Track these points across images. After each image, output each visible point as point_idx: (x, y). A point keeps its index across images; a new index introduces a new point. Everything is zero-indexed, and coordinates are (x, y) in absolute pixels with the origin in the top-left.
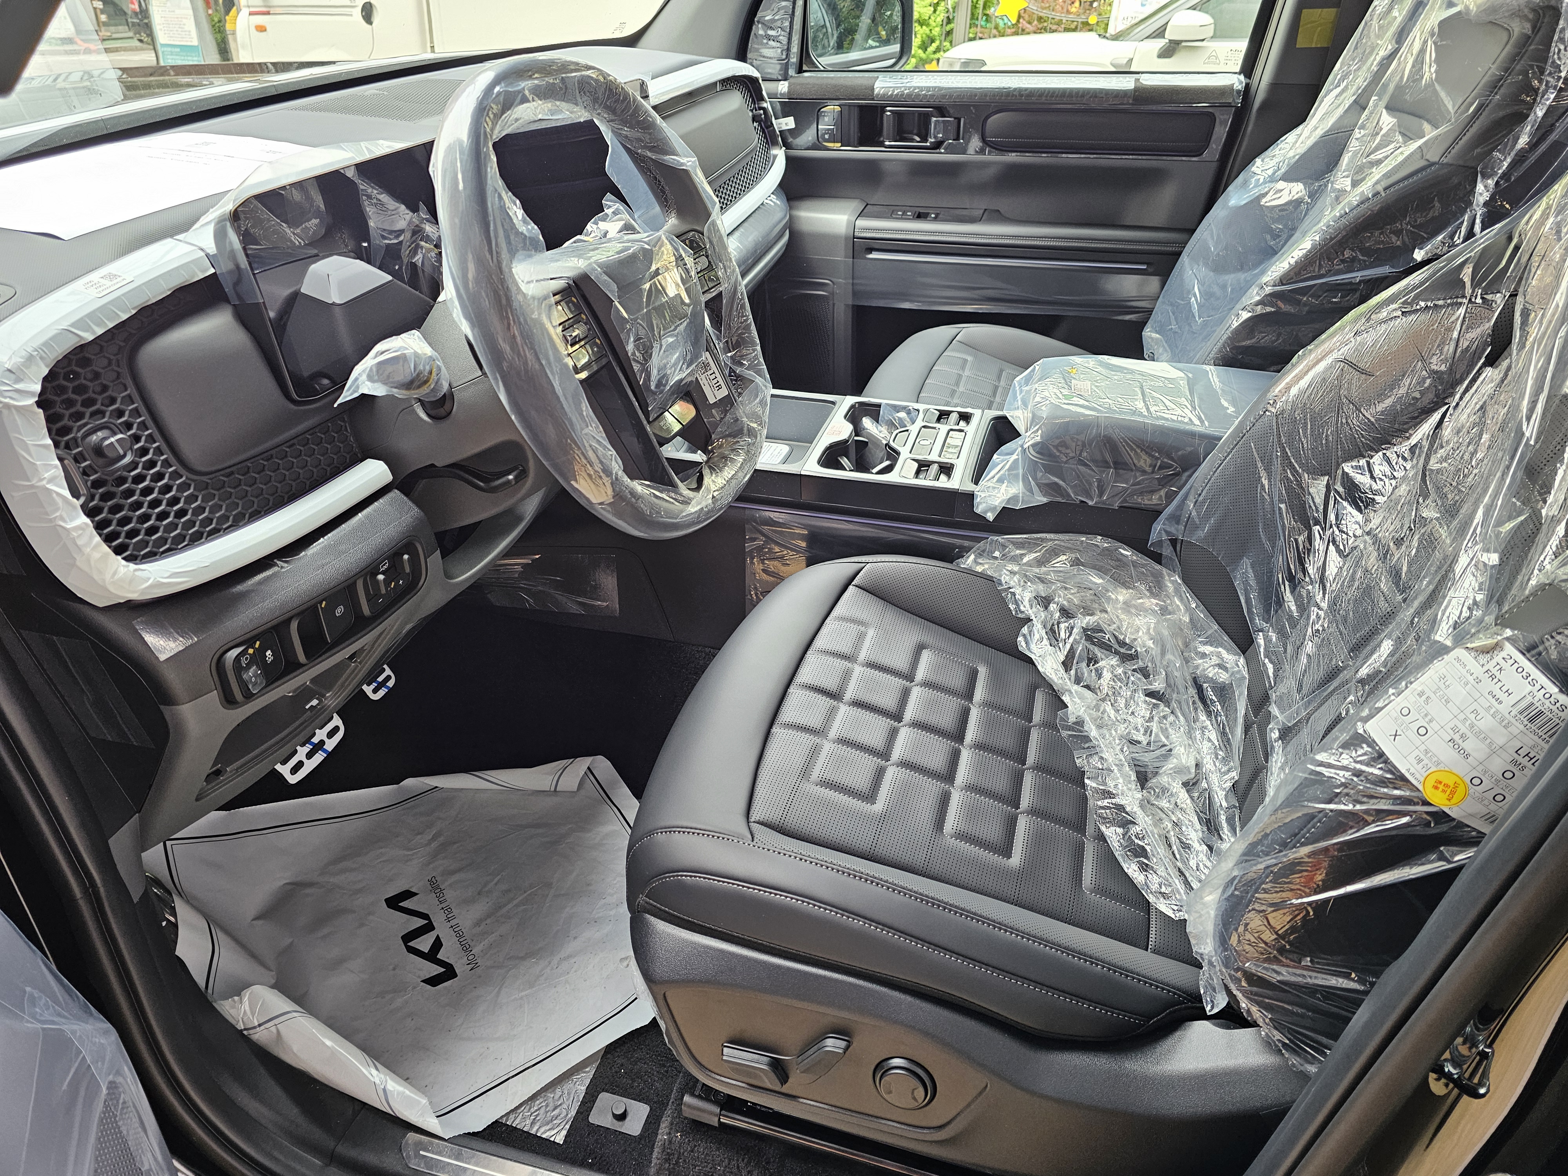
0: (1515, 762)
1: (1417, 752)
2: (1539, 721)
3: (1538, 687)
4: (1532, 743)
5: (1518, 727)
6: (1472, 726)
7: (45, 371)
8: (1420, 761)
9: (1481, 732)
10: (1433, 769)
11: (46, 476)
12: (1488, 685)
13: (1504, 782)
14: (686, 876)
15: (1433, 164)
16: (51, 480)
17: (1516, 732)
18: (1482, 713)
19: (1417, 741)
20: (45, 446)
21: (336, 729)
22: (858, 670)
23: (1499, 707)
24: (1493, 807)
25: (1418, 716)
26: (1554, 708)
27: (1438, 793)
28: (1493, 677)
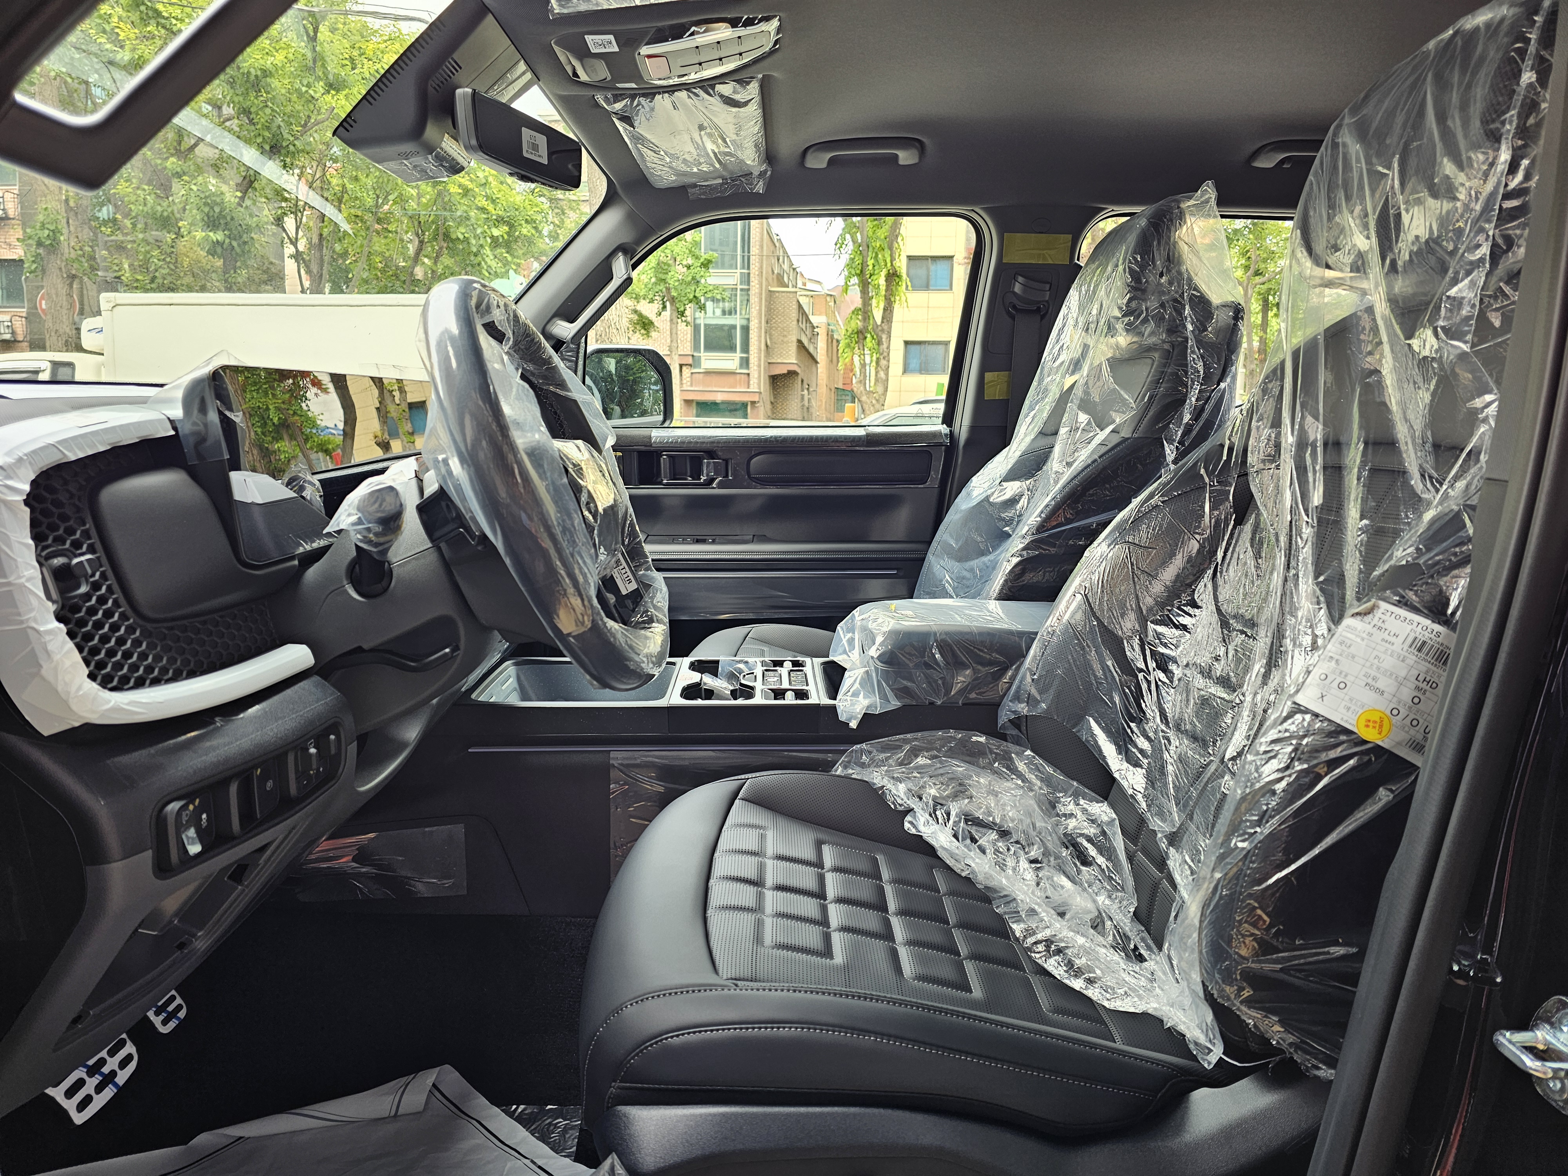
0: (1418, 688)
1: (1344, 703)
2: (1425, 649)
3: (1415, 624)
4: (1424, 669)
5: (1412, 659)
6: (1378, 668)
7: (33, 477)
8: (1349, 709)
9: (1386, 671)
10: (1361, 711)
11: (26, 573)
12: (1378, 636)
13: (1415, 708)
14: (672, 1037)
15: (1128, 439)
16: (29, 580)
17: (1412, 663)
18: (1383, 656)
19: (1341, 694)
20: (27, 546)
21: (128, 1058)
22: (770, 864)
23: (1394, 647)
24: (1413, 732)
25: (1334, 676)
26: (1432, 636)
27: (1370, 730)
28: (1380, 628)
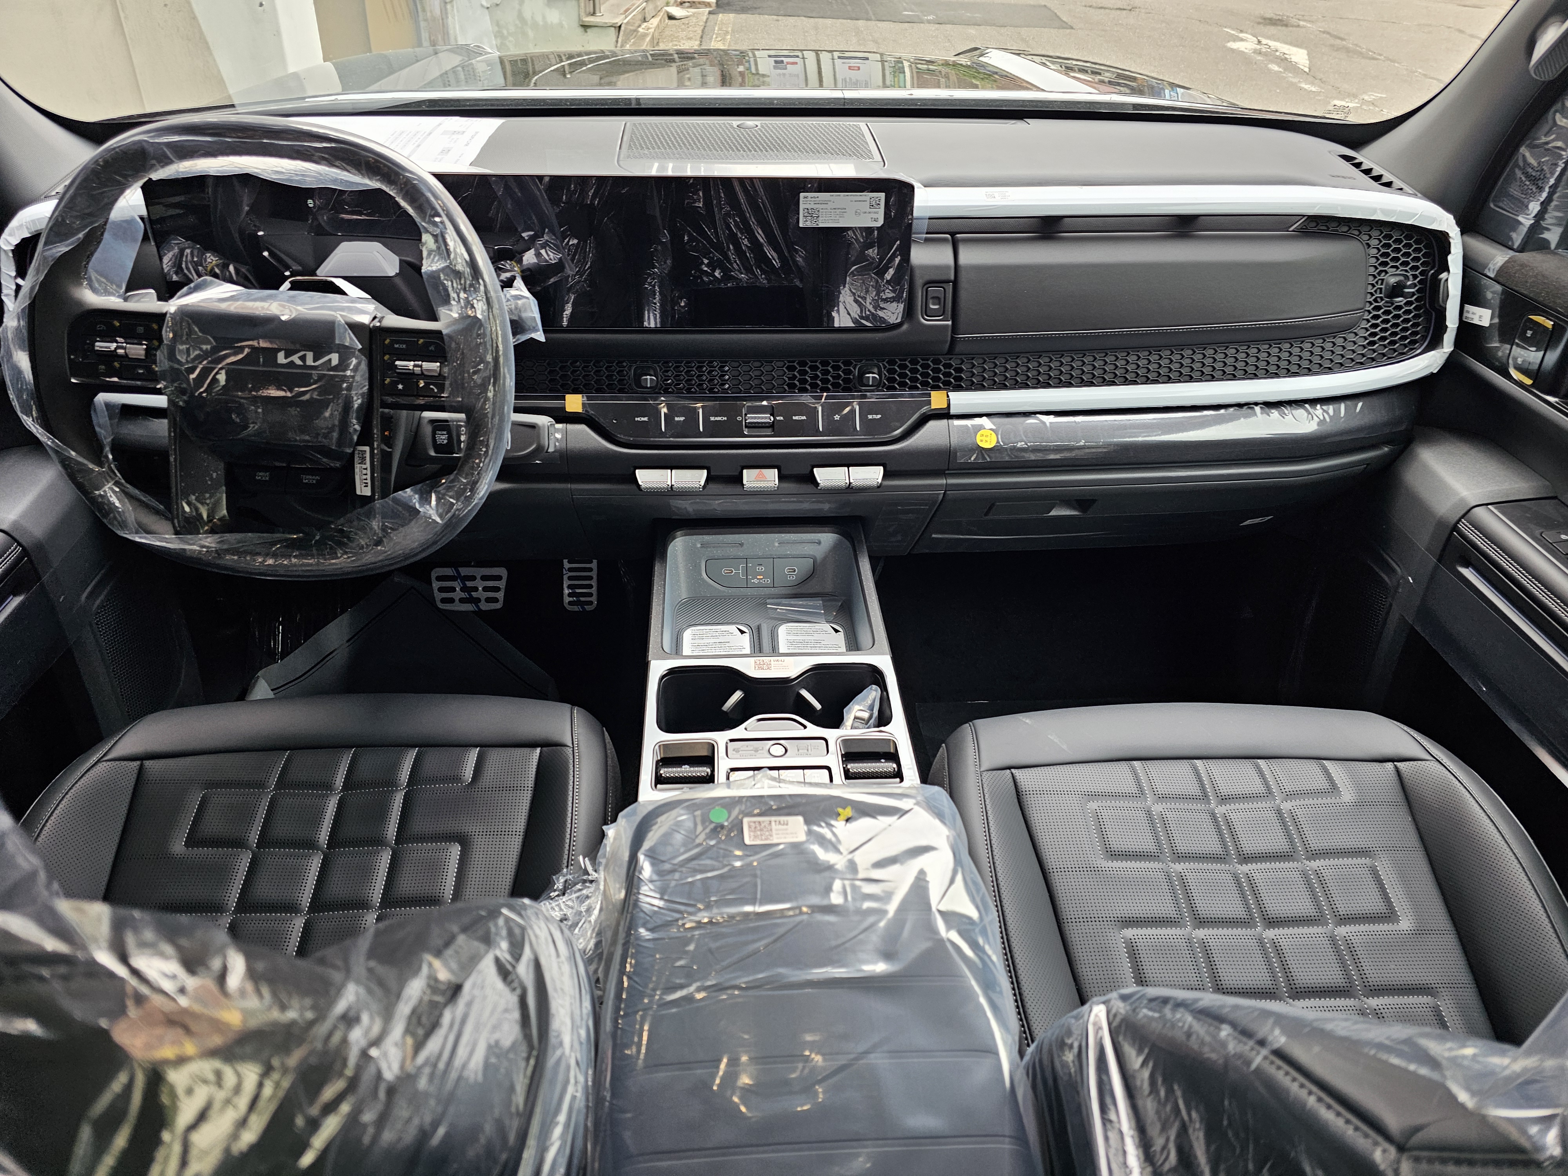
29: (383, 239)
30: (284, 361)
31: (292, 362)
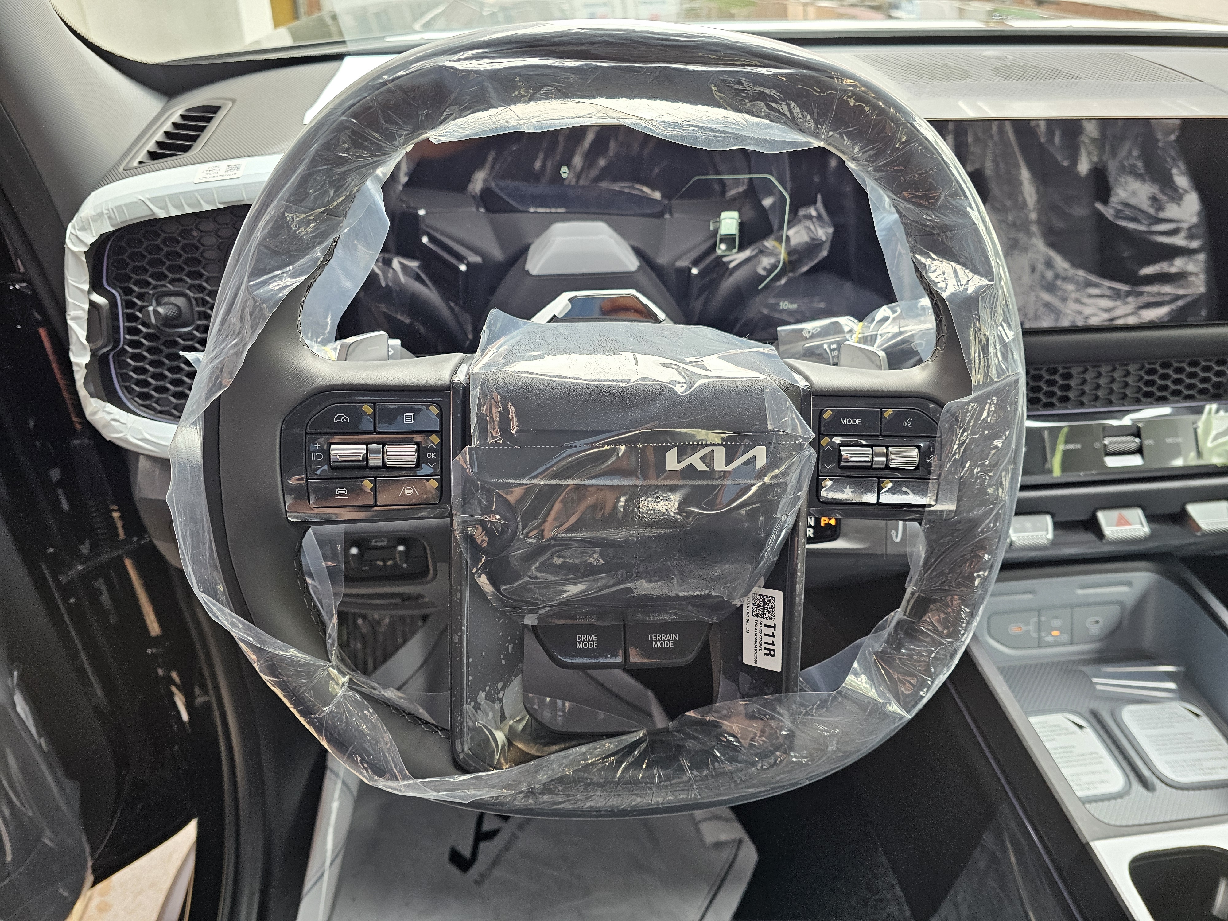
29: (606, 217)
30: (679, 467)
31: (691, 466)
